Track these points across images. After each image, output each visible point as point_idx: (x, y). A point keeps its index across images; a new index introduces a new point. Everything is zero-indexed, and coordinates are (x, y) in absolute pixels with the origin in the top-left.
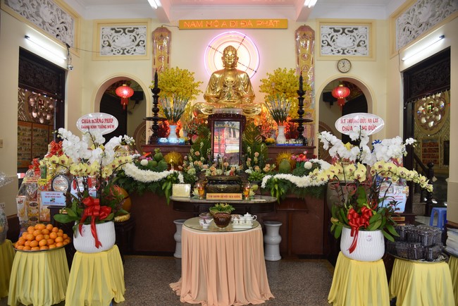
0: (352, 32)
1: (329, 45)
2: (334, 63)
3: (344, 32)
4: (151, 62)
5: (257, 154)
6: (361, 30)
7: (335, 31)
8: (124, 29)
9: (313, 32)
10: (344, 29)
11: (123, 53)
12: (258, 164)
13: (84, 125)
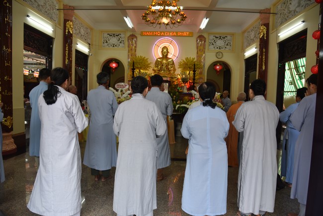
0: (224, 38)
1: (213, 44)
2: (215, 54)
3: (220, 38)
4: (127, 51)
6: (229, 37)
7: (216, 38)
8: (114, 34)
9: (205, 38)
10: (220, 37)
11: (114, 46)
12: (175, 101)
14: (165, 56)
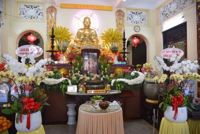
0: (140, 14)
1: (130, 19)
2: (133, 28)
3: (136, 14)
4: (46, 24)
5: (106, 69)
6: (144, 13)
7: (133, 13)
8: (32, 6)
9: (124, 13)
10: (136, 13)
11: (31, 18)
13: (20, 52)
14: (87, 26)
